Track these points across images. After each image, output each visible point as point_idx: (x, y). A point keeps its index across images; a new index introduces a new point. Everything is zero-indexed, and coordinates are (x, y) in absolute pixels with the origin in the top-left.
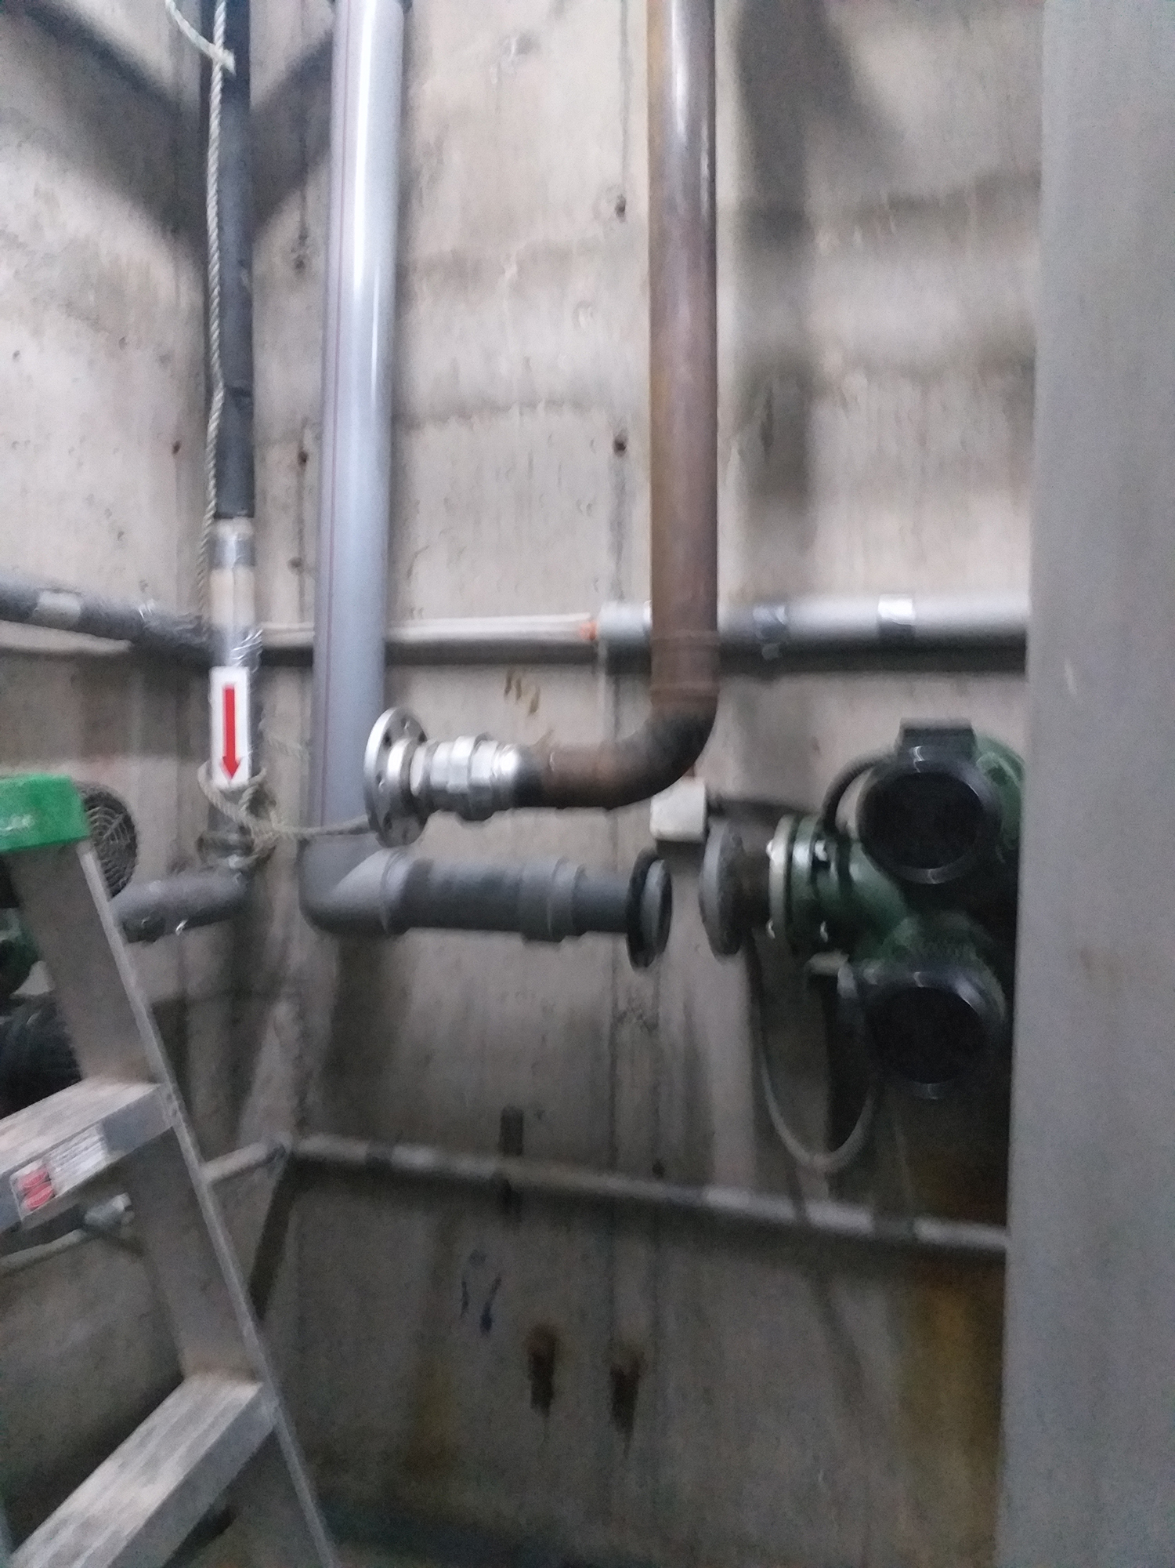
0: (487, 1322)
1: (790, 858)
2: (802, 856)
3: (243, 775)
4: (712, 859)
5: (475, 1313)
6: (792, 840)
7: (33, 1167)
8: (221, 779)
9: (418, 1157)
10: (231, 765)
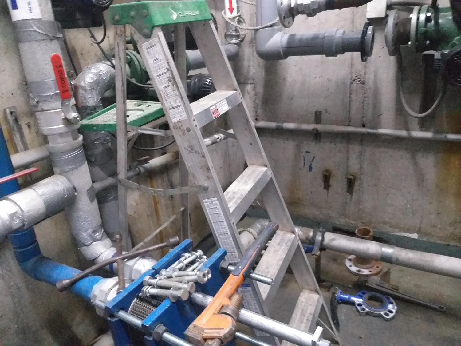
0: (310, 168)
1: (418, 19)
2: (422, 17)
3: (235, 13)
4: (391, 22)
5: (307, 166)
6: (419, 13)
7: (214, 107)
8: (228, 15)
9: (291, 126)
10: (231, 10)
